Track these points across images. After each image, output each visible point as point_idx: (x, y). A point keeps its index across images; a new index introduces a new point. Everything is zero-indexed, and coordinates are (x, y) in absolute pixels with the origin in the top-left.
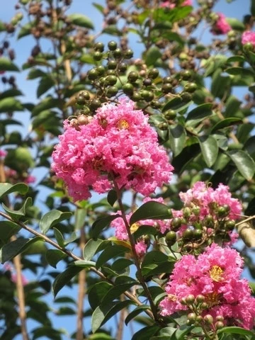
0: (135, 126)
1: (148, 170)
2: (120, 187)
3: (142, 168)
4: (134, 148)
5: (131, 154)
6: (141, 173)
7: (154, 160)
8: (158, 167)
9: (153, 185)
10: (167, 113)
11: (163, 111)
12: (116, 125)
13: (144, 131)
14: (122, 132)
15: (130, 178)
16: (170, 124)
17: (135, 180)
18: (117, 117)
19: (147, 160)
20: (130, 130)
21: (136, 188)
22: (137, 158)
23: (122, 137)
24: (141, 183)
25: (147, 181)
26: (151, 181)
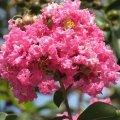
0: (81, 26)
1: (94, 70)
2: (66, 87)
3: (89, 68)
4: (80, 47)
5: (77, 54)
6: (87, 73)
7: (100, 60)
8: (105, 67)
9: (100, 85)
10: (109, 13)
11: (106, 12)
12: (62, 24)
13: (91, 30)
14: (68, 32)
15: (76, 78)
16: (113, 25)
17: (82, 81)
18: (62, 17)
19: (94, 60)
20: (76, 29)
21: (82, 89)
22: (83, 58)
23: (68, 36)
24: (88, 83)
25: (94, 82)
26: (98, 81)
